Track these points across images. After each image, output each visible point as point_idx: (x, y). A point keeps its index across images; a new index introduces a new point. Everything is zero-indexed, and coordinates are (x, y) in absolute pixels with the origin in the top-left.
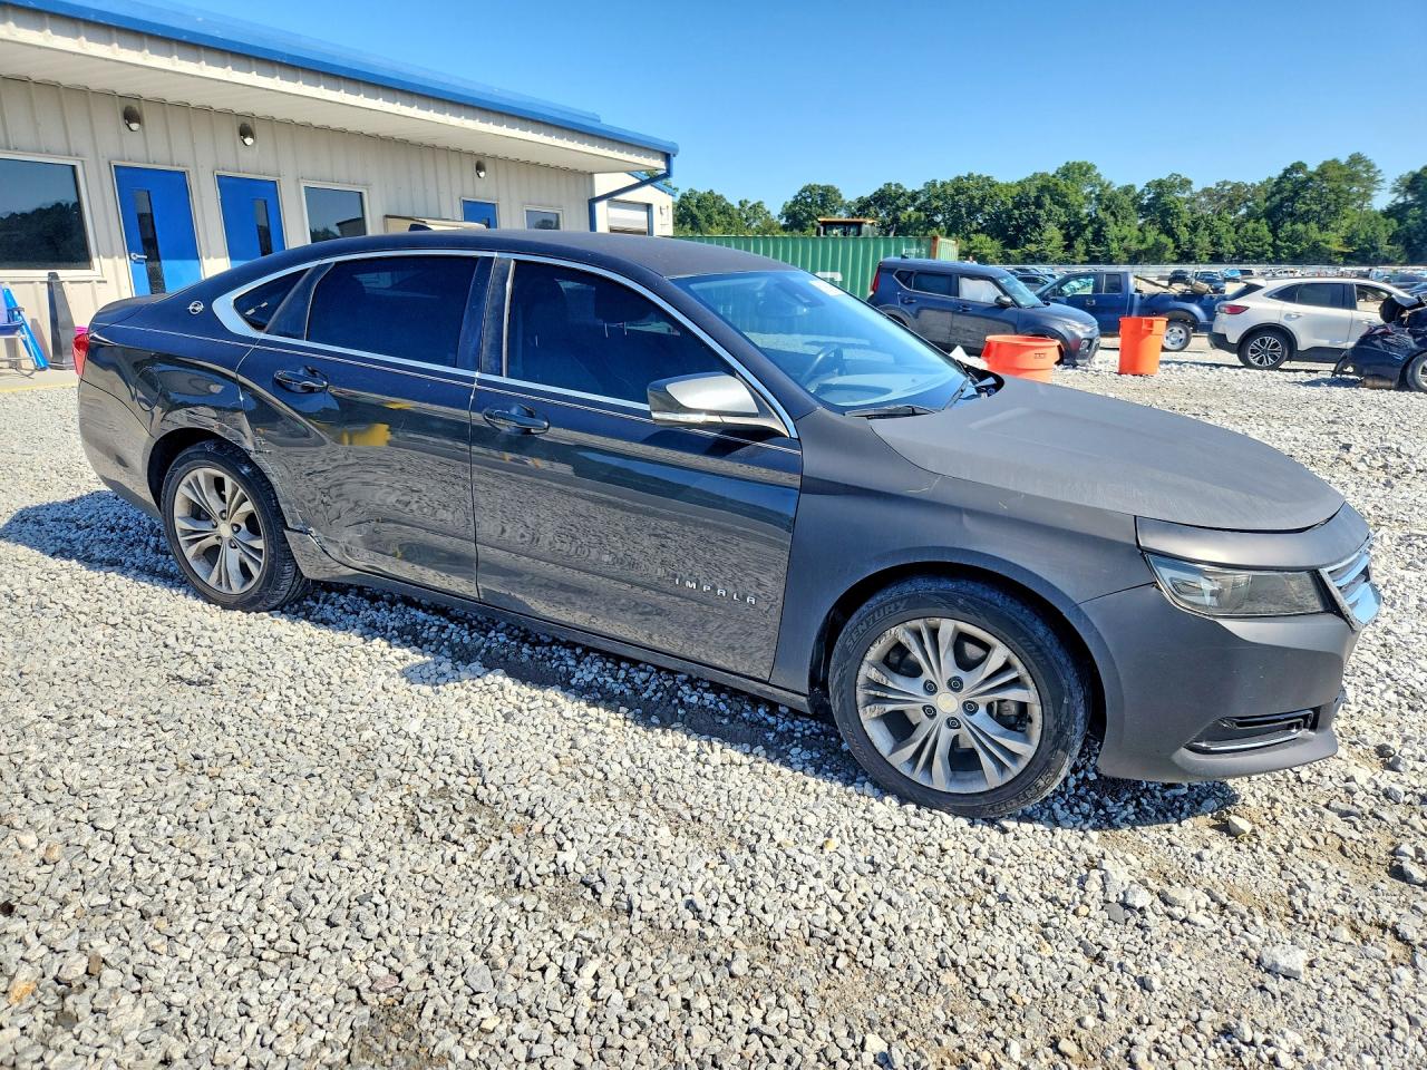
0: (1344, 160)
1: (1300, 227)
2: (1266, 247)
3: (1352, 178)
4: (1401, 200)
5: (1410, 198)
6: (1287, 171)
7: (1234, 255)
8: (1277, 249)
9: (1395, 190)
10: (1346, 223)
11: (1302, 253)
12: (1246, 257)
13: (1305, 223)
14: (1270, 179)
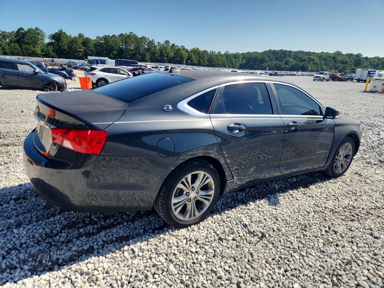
0: (34, 29)
1: (27, 46)
2: (20, 51)
3: (38, 34)
4: (51, 41)
5: (53, 41)
6: (19, 30)
7: (11, 53)
8: (23, 52)
9: (49, 39)
10: (40, 46)
11: (30, 54)
12: (15, 54)
13: (28, 45)
14: (13, 31)
